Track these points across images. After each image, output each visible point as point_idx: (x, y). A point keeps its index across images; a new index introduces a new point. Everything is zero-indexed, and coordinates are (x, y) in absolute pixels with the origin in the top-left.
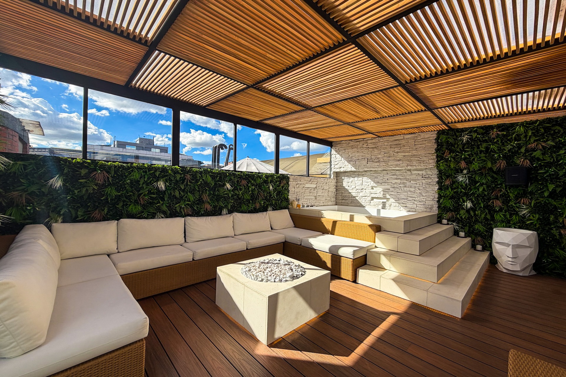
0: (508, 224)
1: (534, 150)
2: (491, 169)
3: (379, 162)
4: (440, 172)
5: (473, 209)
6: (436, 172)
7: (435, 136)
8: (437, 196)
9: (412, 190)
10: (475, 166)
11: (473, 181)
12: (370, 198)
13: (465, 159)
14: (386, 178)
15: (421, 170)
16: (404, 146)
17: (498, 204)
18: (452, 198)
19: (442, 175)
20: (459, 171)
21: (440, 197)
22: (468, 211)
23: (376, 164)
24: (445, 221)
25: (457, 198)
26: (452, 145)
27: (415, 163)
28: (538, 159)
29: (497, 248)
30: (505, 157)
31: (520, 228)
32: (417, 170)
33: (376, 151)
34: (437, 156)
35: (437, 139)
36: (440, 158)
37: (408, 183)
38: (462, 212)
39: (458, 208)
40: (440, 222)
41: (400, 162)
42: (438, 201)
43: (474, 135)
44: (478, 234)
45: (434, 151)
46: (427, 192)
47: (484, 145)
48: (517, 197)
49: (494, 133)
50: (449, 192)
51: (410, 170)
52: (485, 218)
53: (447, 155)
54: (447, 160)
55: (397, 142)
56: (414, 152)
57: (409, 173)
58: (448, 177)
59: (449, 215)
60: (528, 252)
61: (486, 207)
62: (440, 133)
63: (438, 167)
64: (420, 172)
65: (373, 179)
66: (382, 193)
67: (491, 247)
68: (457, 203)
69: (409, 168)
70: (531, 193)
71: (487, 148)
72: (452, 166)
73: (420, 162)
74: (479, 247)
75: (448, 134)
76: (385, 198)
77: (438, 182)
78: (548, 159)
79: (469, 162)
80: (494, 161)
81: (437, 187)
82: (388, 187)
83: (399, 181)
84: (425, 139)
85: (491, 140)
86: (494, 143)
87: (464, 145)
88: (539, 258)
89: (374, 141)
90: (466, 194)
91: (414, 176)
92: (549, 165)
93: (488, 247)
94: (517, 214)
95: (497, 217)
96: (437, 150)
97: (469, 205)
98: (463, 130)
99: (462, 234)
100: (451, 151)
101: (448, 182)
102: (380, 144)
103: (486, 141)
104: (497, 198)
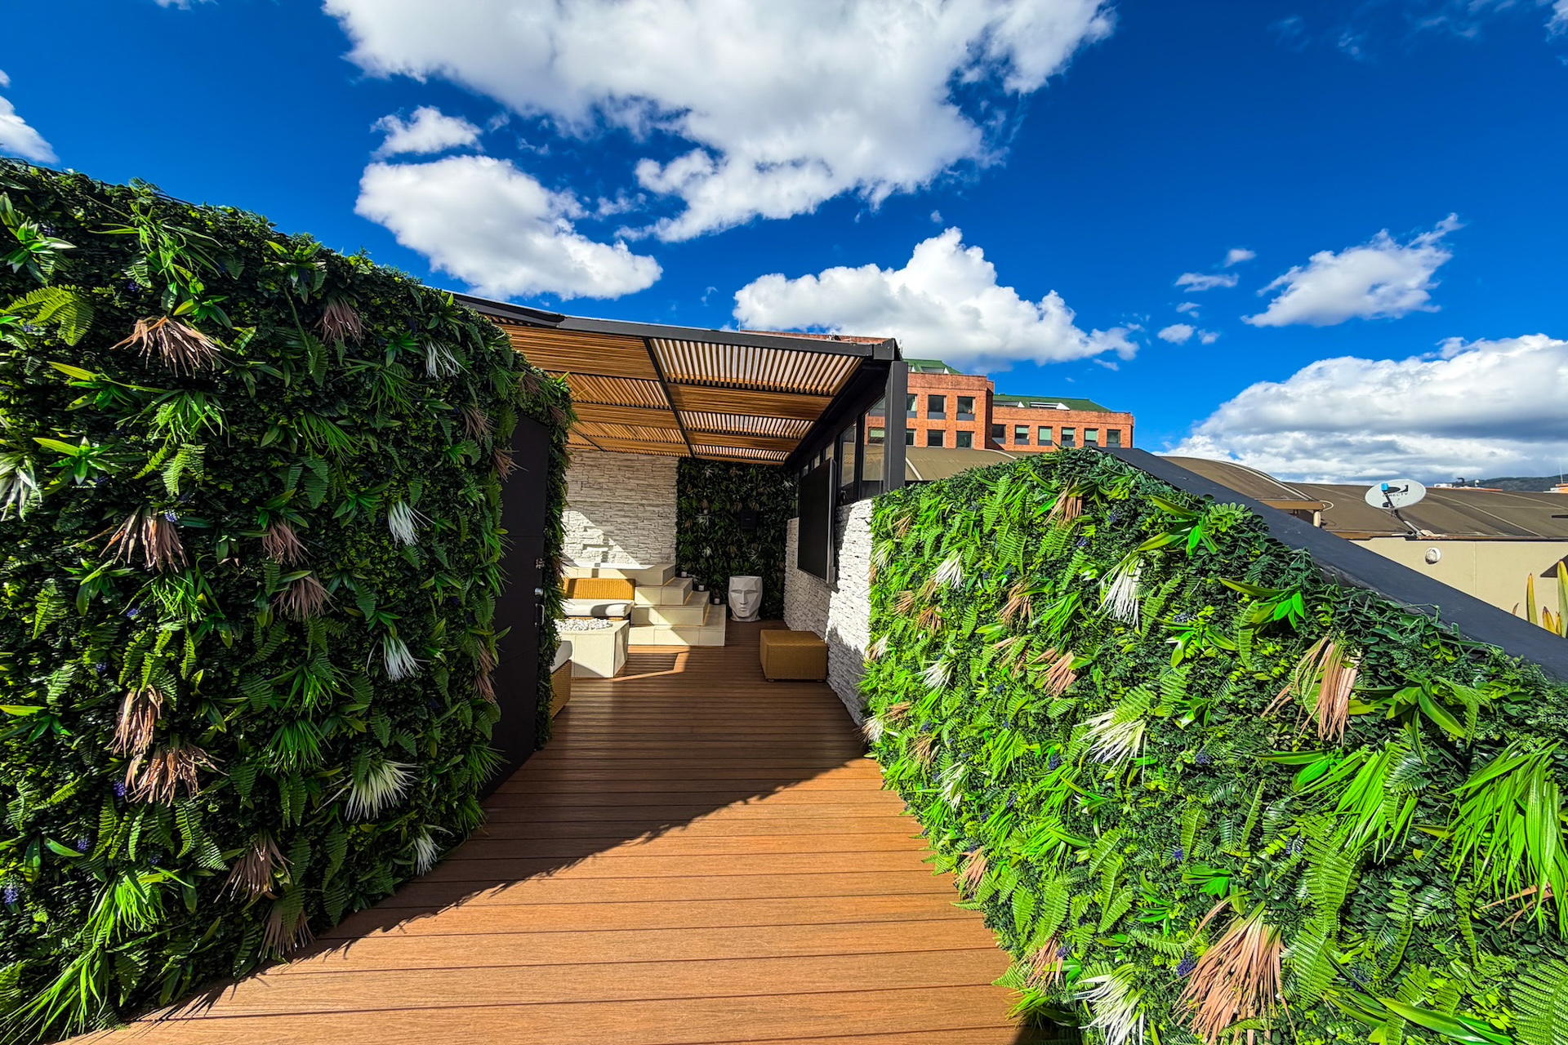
0: (741, 572)
1: (762, 494)
2: (729, 511)
3: (600, 489)
4: (680, 509)
5: (711, 557)
6: (675, 509)
7: (676, 463)
8: (675, 541)
9: (645, 533)
10: (716, 506)
11: (713, 524)
12: (581, 547)
13: (707, 496)
14: (609, 514)
15: (658, 506)
16: (638, 470)
17: (733, 549)
18: (692, 543)
19: (682, 514)
20: (699, 510)
21: (678, 544)
22: (707, 559)
23: (597, 492)
24: (684, 574)
25: (696, 543)
26: (695, 478)
27: (651, 497)
28: (765, 505)
29: (732, 595)
30: (742, 500)
31: (750, 574)
32: (650, 505)
33: (597, 473)
34: (679, 491)
35: (679, 468)
36: (681, 493)
37: (640, 524)
38: (702, 561)
39: (697, 557)
40: (678, 575)
41: (633, 493)
42: (677, 549)
43: (717, 470)
44: (716, 586)
45: (675, 483)
46: (665, 536)
47: (725, 483)
48: (749, 542)
49: (733, 471)
50: (689, 537)
51: (643, 505)
52: (723, 567)
53: (690, 491)
54: (688, 497)
55: (628, 463)
56: (651, 481)
57: (641, 508)
58: (688, 517)
59: (688, 566)
60: (756, 594)
61: (724, 553)
62: (683, 461)
63: (678, 504)
64: (656, 509)
65: (587, 514)
66: (602, 537)
67: (727, 599)
68: (696, 550)
69: (644, 502)
70: (759, 538)
71: (727, 487)
72: (694, 504)
73: (658, 495)
74: (717, 601)
75: (690, 464)
76: (606, 544)
77: (677, 524)
78: (771, 505)
79: (711, 502)
80: (732, 502)
81: (675, 530)
82: (611, 528)
83: (627, 520)
84: (665, 466)
85: (730, 479)
86: (733, 483)
87: (706, 480)
88: (762, 603)
89: (593, 455)
90: (706, 539)
91: (648, 514)
92: (772, 510)
93: (725, 600)
94: (748, 560)
95: (733, 564)
96: (679, 482)
97: (708, 551)
98: (706, 462)
99: (701, 587)
100: (694, 486)
101: (687, 524)
102: (603, 461)
103: (725, 479)
104: (732, 544)
